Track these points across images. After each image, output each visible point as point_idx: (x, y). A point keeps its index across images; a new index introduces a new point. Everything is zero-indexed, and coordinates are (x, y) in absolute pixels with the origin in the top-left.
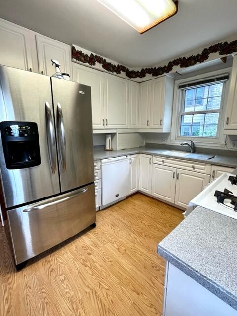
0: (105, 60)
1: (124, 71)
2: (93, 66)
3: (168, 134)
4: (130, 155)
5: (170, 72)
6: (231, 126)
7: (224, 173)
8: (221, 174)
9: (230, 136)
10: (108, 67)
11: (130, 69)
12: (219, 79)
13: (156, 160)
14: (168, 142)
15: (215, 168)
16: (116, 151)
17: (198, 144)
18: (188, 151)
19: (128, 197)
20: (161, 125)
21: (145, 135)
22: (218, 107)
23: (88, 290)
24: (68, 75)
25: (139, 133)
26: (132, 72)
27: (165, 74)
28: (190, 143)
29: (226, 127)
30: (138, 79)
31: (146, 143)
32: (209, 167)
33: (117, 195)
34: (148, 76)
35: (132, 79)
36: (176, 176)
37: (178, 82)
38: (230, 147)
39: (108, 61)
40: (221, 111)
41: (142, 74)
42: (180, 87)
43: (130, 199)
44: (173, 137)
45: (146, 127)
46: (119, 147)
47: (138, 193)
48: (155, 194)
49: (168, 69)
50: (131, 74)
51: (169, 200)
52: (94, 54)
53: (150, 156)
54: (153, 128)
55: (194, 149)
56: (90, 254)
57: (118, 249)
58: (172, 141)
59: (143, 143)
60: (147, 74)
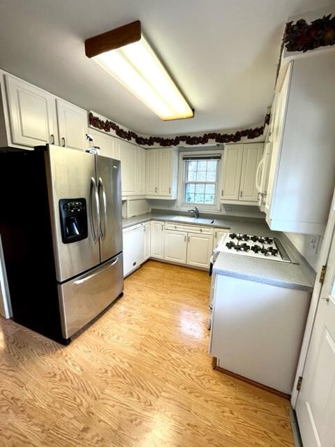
0: (118, 127)
1: (134, 137)
2: (108, 133)
3: (174, 201)
4: (144, 222)
5: (177, 146)
6: (225, 197)
7: (225, 234)
8: (223, 235)
9: (224, 205)
10: (120, 133)
11: (139, 136)
12: (215, 158)
13: (167, 225)
14: (174, 209)
15: (216, 230)
16: (127, 219)
17: (201, 210)
18: (193, 216)
19: (142, 265)
20: (170, 192)
21: (151, 202)
22: (214, 180)
23: (143, 337)
24: (99, 148)
25: (146, 199)
26: (141, 138)
27: (173, 146)
28: (195, 210)
29: (221, 197)
30: (147, 146)
31: (152, 209)
32: (212, 229)
33: (135, 264)
34: (156, 145)
35: (141, 145)
36: (188, 240)
37: (182, 154)
38: (224, 213)
39: (121, 127)
40: (217, 183)
41: (151, 141)
42: (184, 159)
43: (144, 267)
44: (179, 203)
45: (155, 194)
46: (129, 215)
47: (150, 260)
48: (167, 259)
49: (176, 141)
50: (140, 141)
51: (182, 261)
52: (109, 121)
53: (163, 223)
54: (162, 195)
55: (197, 214)
56: (130, 316)
57: (153, 306)
58: (179, 207)
59: (148, 209)
60: (155, 143)
